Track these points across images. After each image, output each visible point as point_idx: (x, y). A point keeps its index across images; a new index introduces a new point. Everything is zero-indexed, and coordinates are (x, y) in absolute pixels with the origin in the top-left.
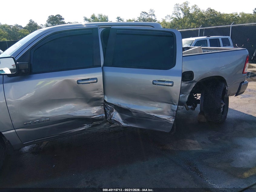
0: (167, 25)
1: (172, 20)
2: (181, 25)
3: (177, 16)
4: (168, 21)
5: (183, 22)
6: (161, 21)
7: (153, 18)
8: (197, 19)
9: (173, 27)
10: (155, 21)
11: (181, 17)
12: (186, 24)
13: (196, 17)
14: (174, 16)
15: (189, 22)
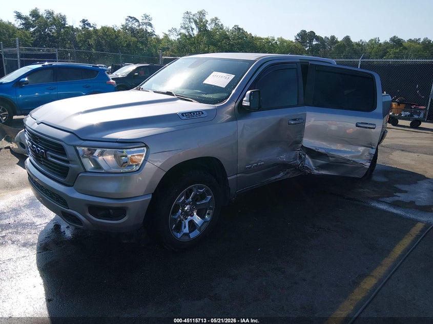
0: (172, 44)
1: (179, 37)
2: (195, 48)
3: (188, 32)
4: (174, 37)
5: (198, 43)
6: (161, 37)
7: (149, 30)
8: (219, 41)
9: (182, 48)
10: (151, 34)
11: (193, 34)
12: (202, 46)
13: (217, 37)
14: (183, 31)
15: (206, 44)
